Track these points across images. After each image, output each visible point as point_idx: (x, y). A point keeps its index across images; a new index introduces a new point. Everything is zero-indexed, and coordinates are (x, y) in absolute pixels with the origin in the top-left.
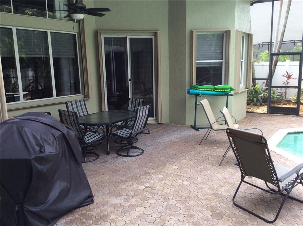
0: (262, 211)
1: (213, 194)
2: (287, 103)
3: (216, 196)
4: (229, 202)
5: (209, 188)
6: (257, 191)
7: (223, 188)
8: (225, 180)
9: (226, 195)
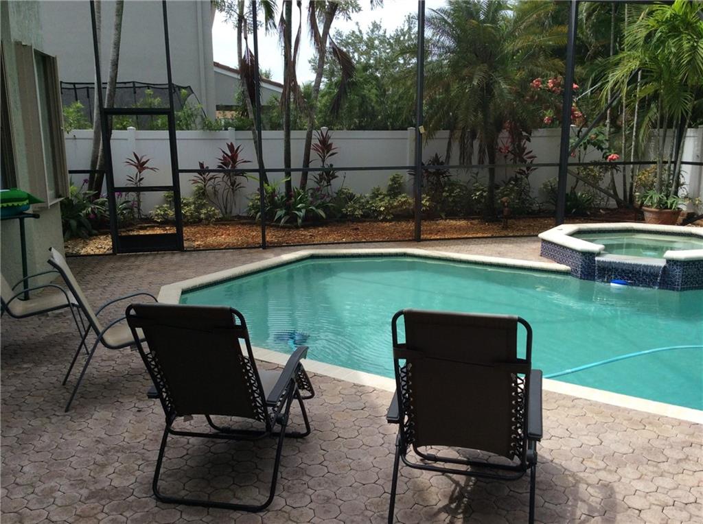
0: (228, 488)
1: (92, 495)
2: (146, 225)
3: (102, 499)
4: (143, 499)
5: (72, 485)
6: (194, 446)
7: (111, 470)
8: (101, 446)
9: (126, 483)
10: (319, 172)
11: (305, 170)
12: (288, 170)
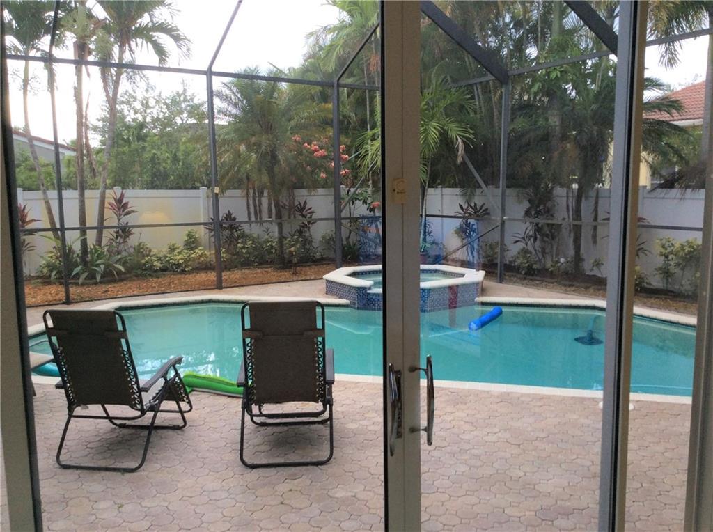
10: (115, 230)
11: (100, 229)
12: (83, 229)
